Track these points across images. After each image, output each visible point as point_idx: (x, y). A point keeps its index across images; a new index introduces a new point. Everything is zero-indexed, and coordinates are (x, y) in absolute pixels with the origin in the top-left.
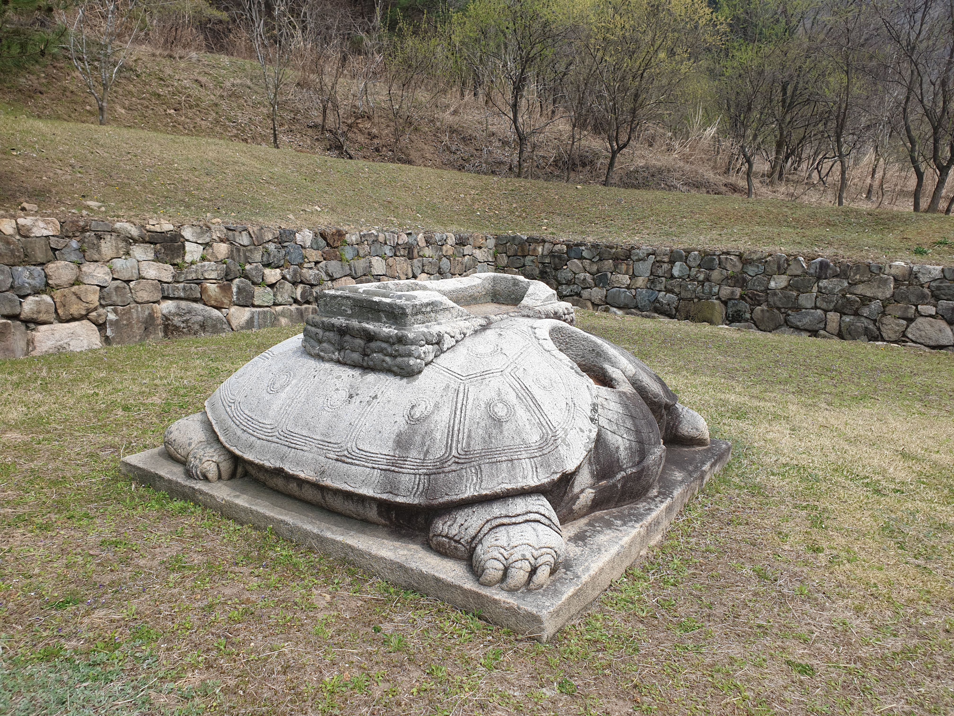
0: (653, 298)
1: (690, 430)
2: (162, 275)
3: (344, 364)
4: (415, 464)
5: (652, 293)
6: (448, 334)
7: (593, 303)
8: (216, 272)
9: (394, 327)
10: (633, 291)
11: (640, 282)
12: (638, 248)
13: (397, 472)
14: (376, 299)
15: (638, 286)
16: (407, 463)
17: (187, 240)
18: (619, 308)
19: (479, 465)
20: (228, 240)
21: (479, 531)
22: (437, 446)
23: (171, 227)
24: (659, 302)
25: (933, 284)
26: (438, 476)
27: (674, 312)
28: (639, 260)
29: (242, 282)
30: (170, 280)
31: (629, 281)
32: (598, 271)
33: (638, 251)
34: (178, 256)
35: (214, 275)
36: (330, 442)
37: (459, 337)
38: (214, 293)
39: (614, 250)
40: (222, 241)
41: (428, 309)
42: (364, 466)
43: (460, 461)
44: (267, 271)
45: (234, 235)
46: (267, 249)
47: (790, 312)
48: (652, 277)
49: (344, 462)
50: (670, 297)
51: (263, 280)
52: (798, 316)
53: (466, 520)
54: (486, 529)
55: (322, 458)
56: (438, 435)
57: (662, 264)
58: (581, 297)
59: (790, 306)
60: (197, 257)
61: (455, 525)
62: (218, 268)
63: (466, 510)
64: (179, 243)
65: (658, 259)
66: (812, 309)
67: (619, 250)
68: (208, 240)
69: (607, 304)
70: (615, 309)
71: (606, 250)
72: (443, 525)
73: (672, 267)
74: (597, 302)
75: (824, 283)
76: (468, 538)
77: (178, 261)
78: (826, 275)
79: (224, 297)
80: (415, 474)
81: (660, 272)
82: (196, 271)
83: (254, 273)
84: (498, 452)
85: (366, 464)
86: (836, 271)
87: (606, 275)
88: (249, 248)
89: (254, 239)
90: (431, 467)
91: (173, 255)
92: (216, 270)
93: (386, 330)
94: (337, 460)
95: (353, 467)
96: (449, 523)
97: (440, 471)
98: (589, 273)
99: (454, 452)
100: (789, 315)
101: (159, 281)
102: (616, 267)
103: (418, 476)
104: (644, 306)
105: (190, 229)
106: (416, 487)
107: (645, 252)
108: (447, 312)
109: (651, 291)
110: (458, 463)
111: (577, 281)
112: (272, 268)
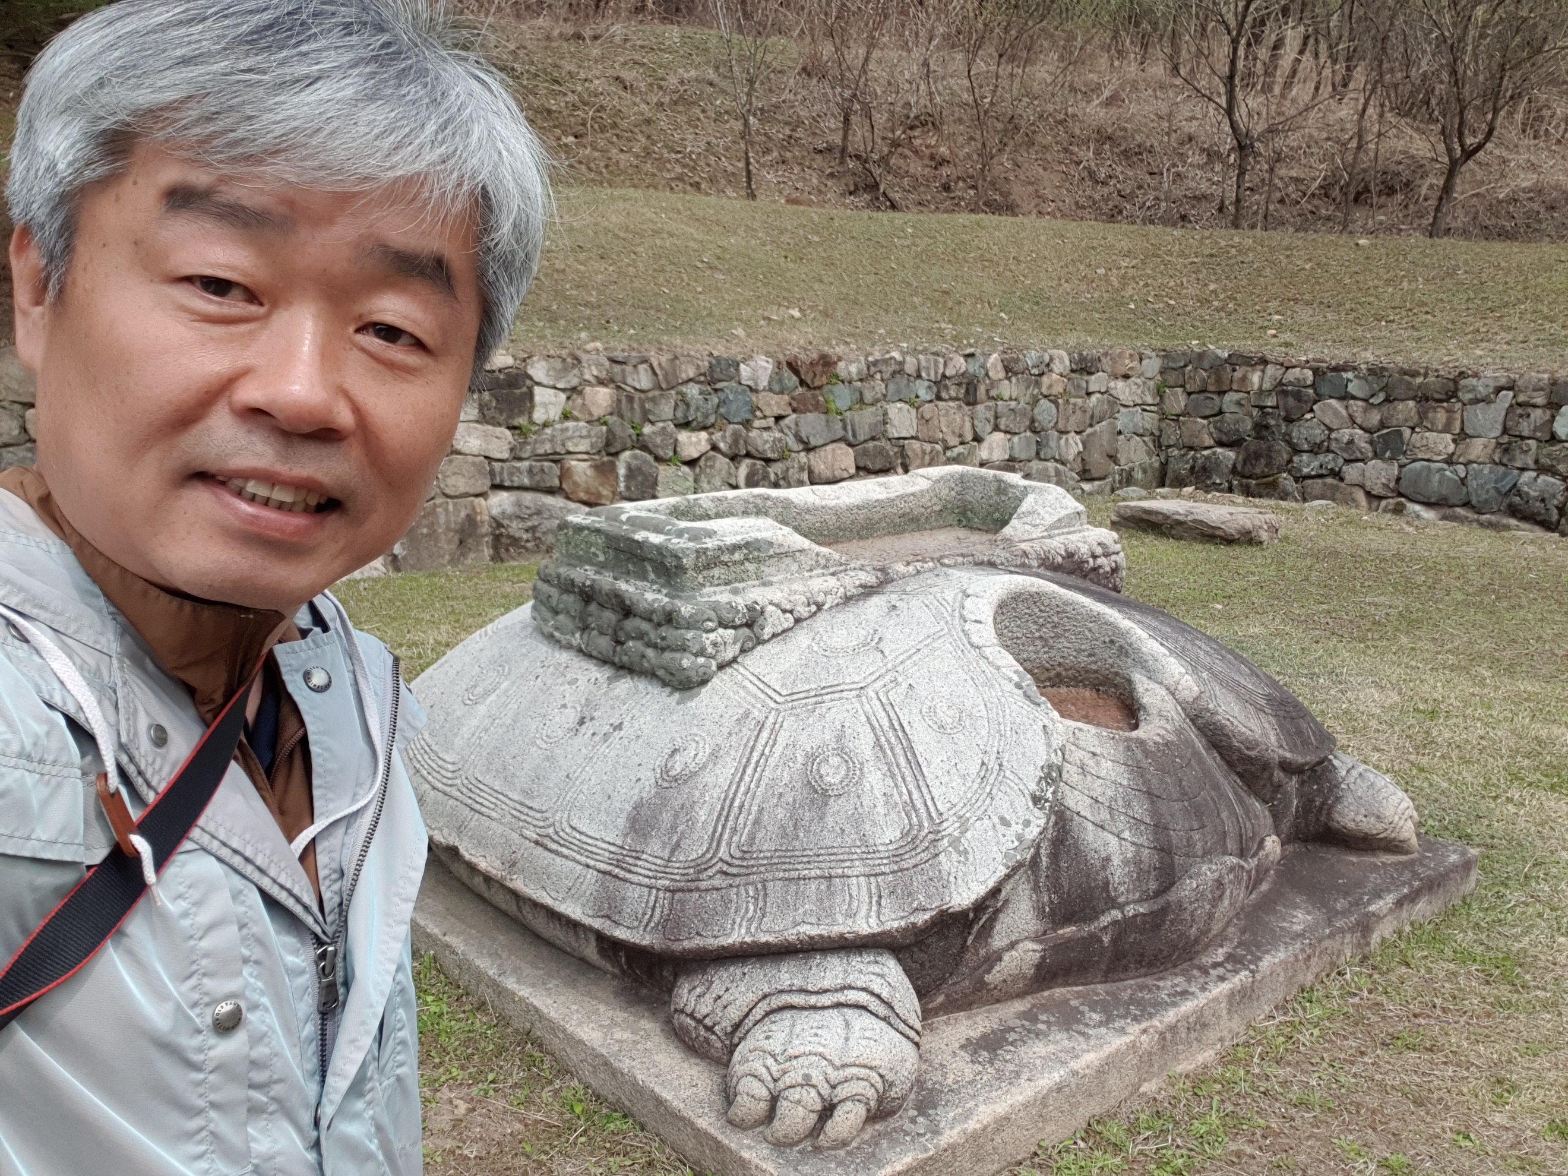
0: (1506, 484)
1: (1360, 817)
2: (491, 447)
3: (589, 656)
4: (653, 867)
5: (1505, 475)
6: (777, 606)
7: (1368, 494)
8: (588, 441)
9: (664, 591)
10: (1461, 469)
11: (1478, 448)
12: (1476, 375)
13: (621, 879)
14: (639, 536)
15: (1472, 457)
16: (640, 863)
17: (538, 384)
18: (1428, 505)
19: (764, 882)
20: (612, 381)
21: (747, 1015)
22: (695, 836)
23: (510, 361)
24: (1519, 494)
26: (688, 895)
27: (1555, 517)
28: (1476, 401)
29: (635, 457)
30: (506, 455)
31: (1451, 448)
32: (1382, 425)
33: (1474, 381)
34: (521, 413)
35: (584, 446)
36: (531, 808)
37: (803, 611)
38: (584, 478)
39: (1419, 380)
40: (601, 382)
41: (737, 556)
42: (574, 860)
43: (731, 870)
44: (683, 436)
45: (623, 371)
46: (683, 395)
48: (1506, 439)
49: (546, 848)
50: (1547, 484)
51: (675, 452)
53: (727, 990)
54: (758, 1013)
55: (515, 836)
56: (702, 814)
57: (1529, 410)
58: (1342, 479)
60: (554, 413)
61: (707, 996)
62: (593, 433)
63: (732, 969)
64: (524, 389)
65: (1521, 398)
67: (1431, 379)
68: (575, 382)
69: (1400, 495)
70: (1417, 507)
71: (1401, 381)
72: (690, 992)
73: (1553, 417)
74: (1377, 490)
76: (726, 1025)
77: (521, 421)
79: (602, 484)
80: (650, 887)
81: (1525, 428)
82: (552, 440)
83: (658, 440)
84: (805, 859)
85: (578, 857)
87: (1399, 434)
88: (650, 394)
89: (661, 377)
90: (678, 877)
91: (512, 410)
92: (588, 436)
93: (650, 596)
94: (537, 843)
95: (558, 860)
96: (698, 990)
97: (692, 885)
98: (1361, 428)
99: (723, 853)
101: (486, 457)
102: (1422, 415)
103: (654, 891)
104: (1486, 501)
105: (544, 363)
106: (649, 912)
107: (1492, 384)
108: (787, 561)
109: (1502, 469)
110: (726, 873)
111: (1334, 446)
112: (694, 430)
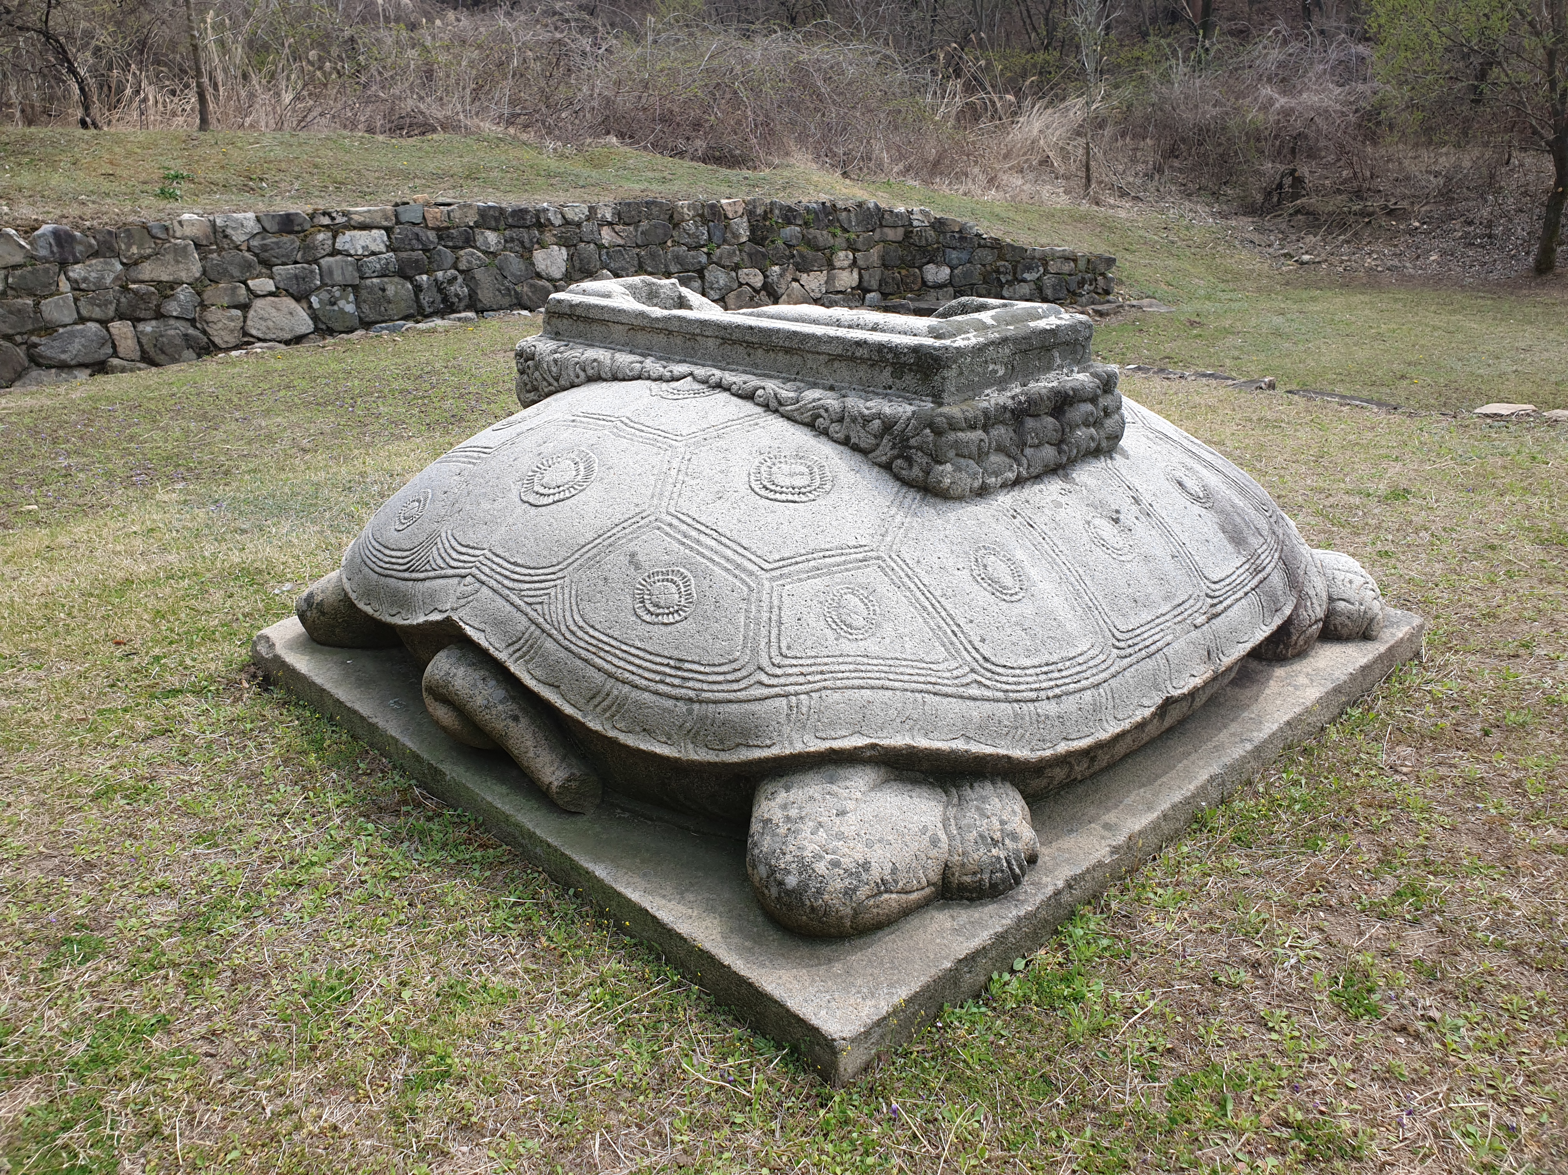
4: (1267, 553)
13: (1265, 578)
22: (1253, 516)
25: (255, 243)
36: (1183, 602)
42: (1237, 600)
47: (35, 339)
49: (1216, 616)
52: (56, 344)
55: (1194, 634)
59: (30, 327)
66: (75, 323)
75: (77, 271)
78: (74, 255)
85: (1237, 596)
86: (91, 246)
94: (1209, 620)
95: (1230, 613)
100: (35, 345)
